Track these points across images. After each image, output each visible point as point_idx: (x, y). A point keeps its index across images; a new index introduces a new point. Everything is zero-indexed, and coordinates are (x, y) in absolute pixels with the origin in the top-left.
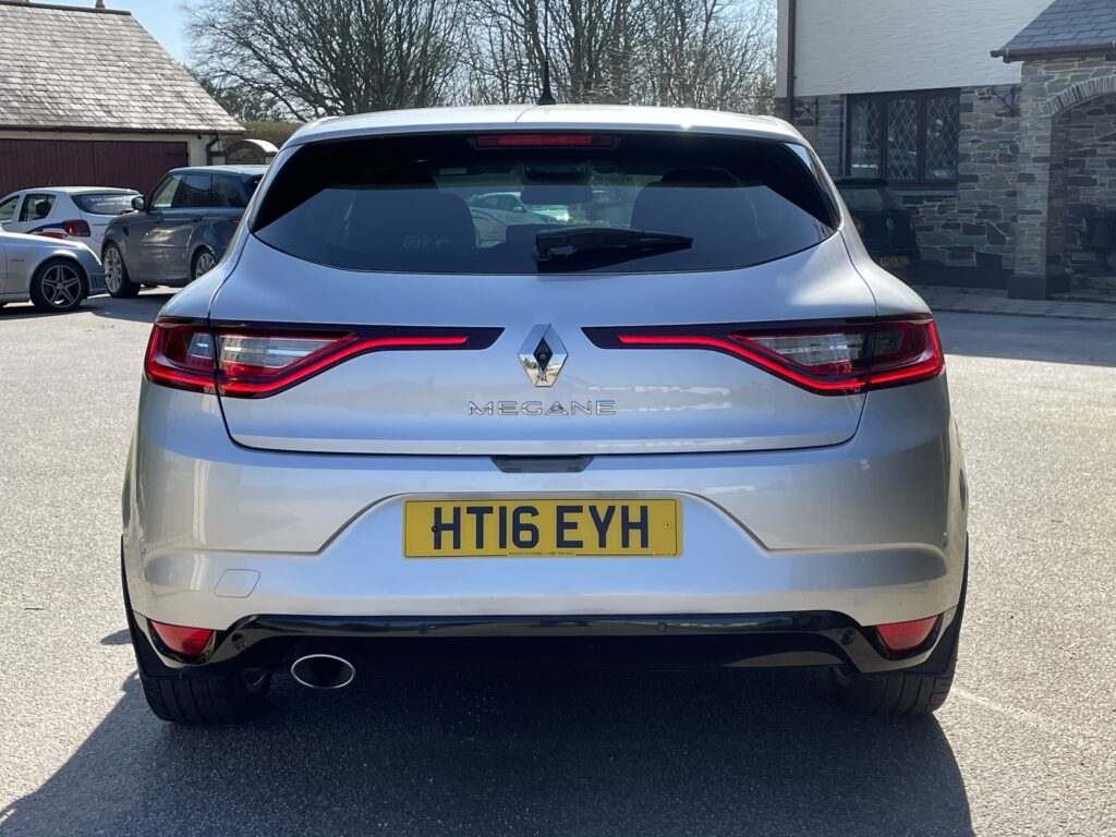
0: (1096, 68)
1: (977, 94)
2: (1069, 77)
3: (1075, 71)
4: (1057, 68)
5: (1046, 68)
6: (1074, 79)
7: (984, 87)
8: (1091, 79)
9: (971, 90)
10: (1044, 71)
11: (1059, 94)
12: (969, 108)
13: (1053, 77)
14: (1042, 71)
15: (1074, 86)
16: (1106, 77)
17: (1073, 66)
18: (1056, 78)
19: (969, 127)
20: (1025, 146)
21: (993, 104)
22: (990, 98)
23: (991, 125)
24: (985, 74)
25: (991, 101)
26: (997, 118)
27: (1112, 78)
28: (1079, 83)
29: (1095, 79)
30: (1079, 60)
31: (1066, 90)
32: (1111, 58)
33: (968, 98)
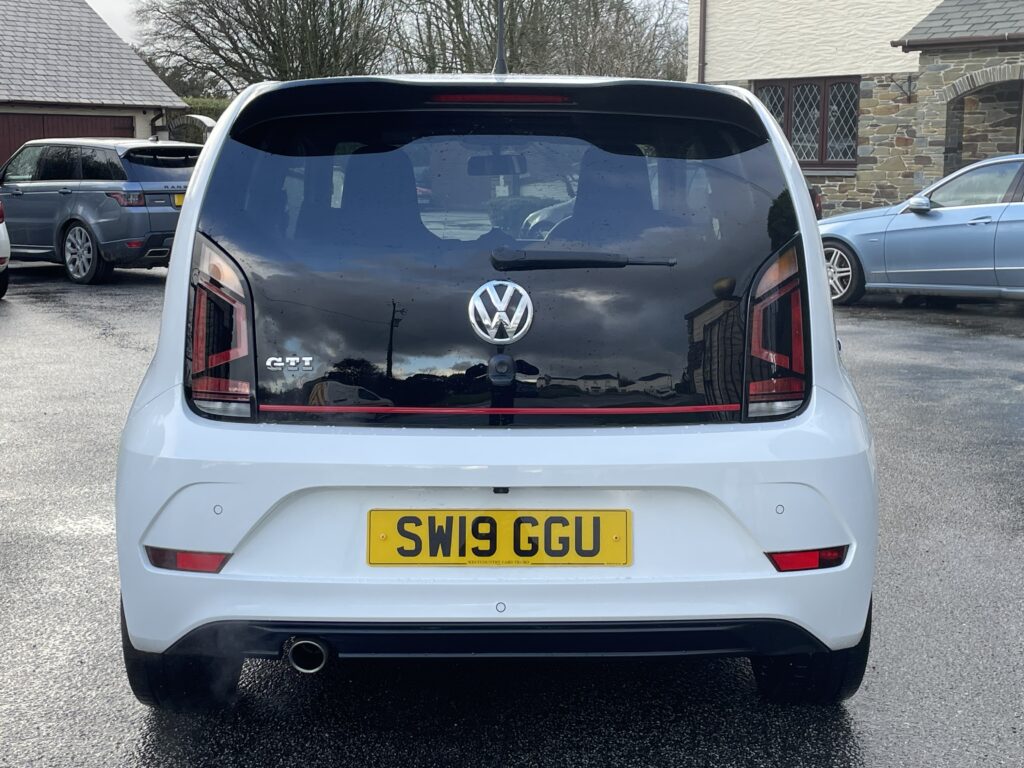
0: (989, 59)
1: (876, 81)
2: (964, 67)
3: (970, 61)
4: (952, 58)
5: (942, 58)
6: (967, 67)
7: (883, 75)
8: (984, 69)
9: (871, 77)
10: (940, 61)
11: (954, 82)
12: (869, 94)
13: (947, 67)
15: (969, 75)
16: (998, 67)
17: (967, 57)
18: (952, 67)
19: (869, 112)
20: (921, 131)
21: (892, 91)
22: (889, 85)
23: (889, 111)
24: (884, 63)
25: (890, 88)
26: (894, 104)
27: (1005, 68)
28: (973, 73)
29: (988, 69)
30: (973, 51)
31: (961, 79)
32: (1003, 49)
33: (868, 85)
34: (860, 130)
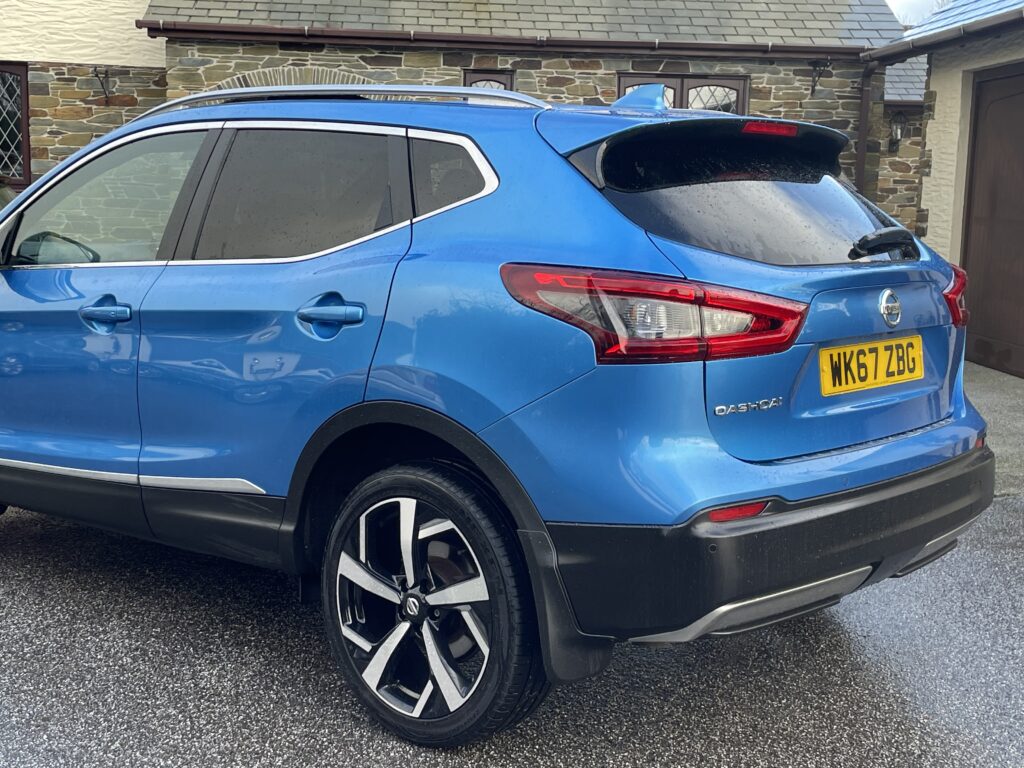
0: (267, 57)
1: (52, 73)
2: (232, 64)
3: (241, 58)
4: (214, 51)
5: (199, 50)
6: (236, 64)
7: (64, 65)
8: (261, 70)
9: (45, 67)
10: (197, 54)
11: (220, 83)
12: (43, 90)
13: (209, 62)
14: (194, 53)
15: (240, 76)
16: (281, 68)
17: (236, 51)
18: (215, 64)
19: (45, 114)
21: (79, 88)
22: (74, 80)
23: (78, 114)
24: (63, 49)
25: (76, 84)
26: (84, 106)
27: (289, 71)
28: (246, 73)
29: (267, 70)
30: (245, 45)
31: (229, 79)
32: (285, 46)
33: (41, 77)
34: (32, 137)
